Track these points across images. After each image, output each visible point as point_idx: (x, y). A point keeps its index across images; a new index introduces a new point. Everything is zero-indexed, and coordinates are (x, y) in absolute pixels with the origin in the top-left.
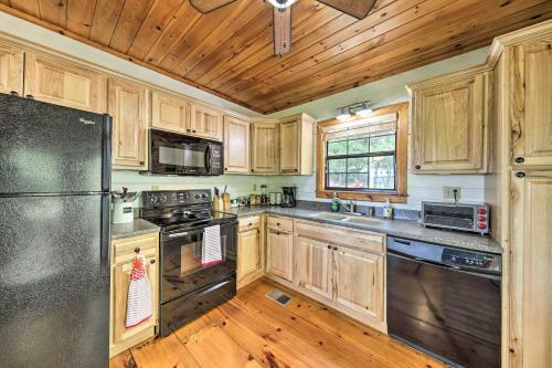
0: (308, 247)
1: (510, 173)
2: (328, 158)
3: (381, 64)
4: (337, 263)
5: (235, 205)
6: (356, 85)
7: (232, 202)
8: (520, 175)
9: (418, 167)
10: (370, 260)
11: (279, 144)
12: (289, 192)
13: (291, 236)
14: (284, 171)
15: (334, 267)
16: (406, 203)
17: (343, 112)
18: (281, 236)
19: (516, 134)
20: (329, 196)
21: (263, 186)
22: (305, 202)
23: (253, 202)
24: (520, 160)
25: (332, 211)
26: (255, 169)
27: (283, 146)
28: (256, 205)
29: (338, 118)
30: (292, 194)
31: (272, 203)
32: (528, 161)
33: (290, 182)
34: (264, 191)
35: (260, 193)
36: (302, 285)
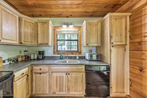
0: (57, 77)
1: (110, 46)
2: (57, 40)
3: (77, 12)
4: (69, 79)
5: (7, 63)
6: (67, 17)
7: (4, 62)
8: (113, 47)
9: (88, 44)
10: (80, 75)
11: (37, 31)
12: (41, 53)
13: (48, 74)
14: (40, 44)
15: (68, 81)
16: (81, 54)
17: (64, 25)
18: (42, 75)
19: (111, 37)
20: (58, 54)
21: (25, 51)
22: (48, 57)
23: (20, 59)
24: (112, 43)
25: (61, 59)
26: (23, 42)
27: (39, 32)
28: (22, 61)
29: (63, 26)
30: (43, 54)
31: (33, 59)
32: (114, 43)
33: (41, 49)
34: (26, 53)
35: (23, 55)
36: (54, 93)
